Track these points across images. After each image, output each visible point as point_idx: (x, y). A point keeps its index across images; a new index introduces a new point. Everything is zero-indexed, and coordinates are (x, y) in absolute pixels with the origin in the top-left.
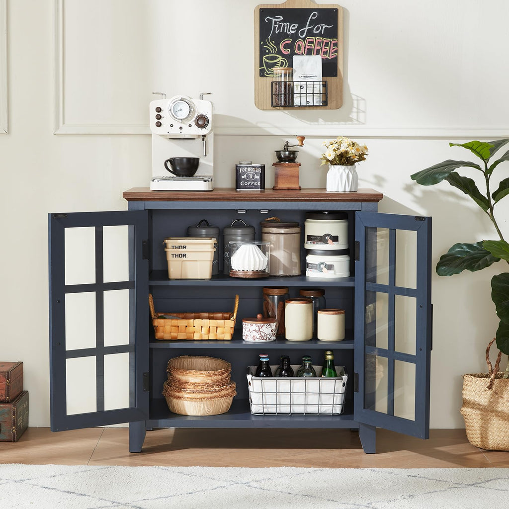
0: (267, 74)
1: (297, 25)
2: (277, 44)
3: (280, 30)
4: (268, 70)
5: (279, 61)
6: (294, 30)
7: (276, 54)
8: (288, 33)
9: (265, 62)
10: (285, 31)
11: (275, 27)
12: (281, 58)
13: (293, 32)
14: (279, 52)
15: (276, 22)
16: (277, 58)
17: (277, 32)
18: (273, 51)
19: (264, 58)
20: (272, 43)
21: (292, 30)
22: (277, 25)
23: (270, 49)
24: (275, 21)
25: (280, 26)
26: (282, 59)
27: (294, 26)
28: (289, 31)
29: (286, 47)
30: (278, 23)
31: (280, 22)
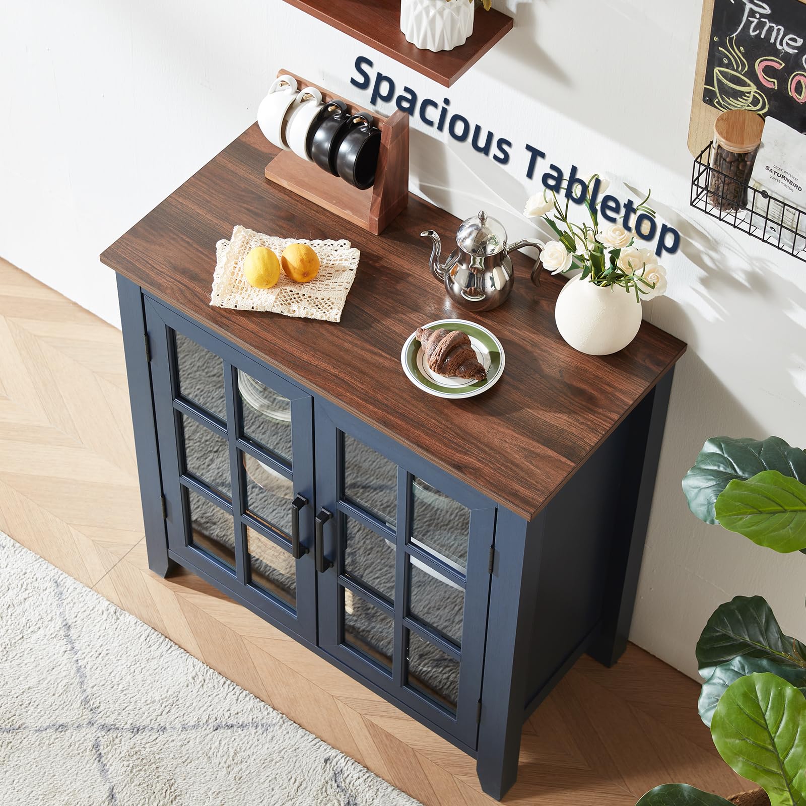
0: (718, 103)
1: (800, 42)
2: (751, 57)
3: (760, 33)
4: (723, 99)
5: (749, 93)
6: (794, 48)
7: (743, 75)
8: (779, 47)
9: (719, 81)
10: (772, 41)
11: (749, 23)
12: (753, 88)
13: (791, 51)
14: (752, 75)
15: (752, 13)
16: (744, 84)
17: (752, 34)
18: (738, 67)
19: (716, 70)
20: (740, 51)
21: (788, 44)
22: (756, 21)
23: (733, 60)
24: (751, 9)
25: (760, 25)
26: (756, 92)
27: (795, 41)
28: (781, 44)
29: (769, 71)
30: (758, 16)
31: (762, 16)
